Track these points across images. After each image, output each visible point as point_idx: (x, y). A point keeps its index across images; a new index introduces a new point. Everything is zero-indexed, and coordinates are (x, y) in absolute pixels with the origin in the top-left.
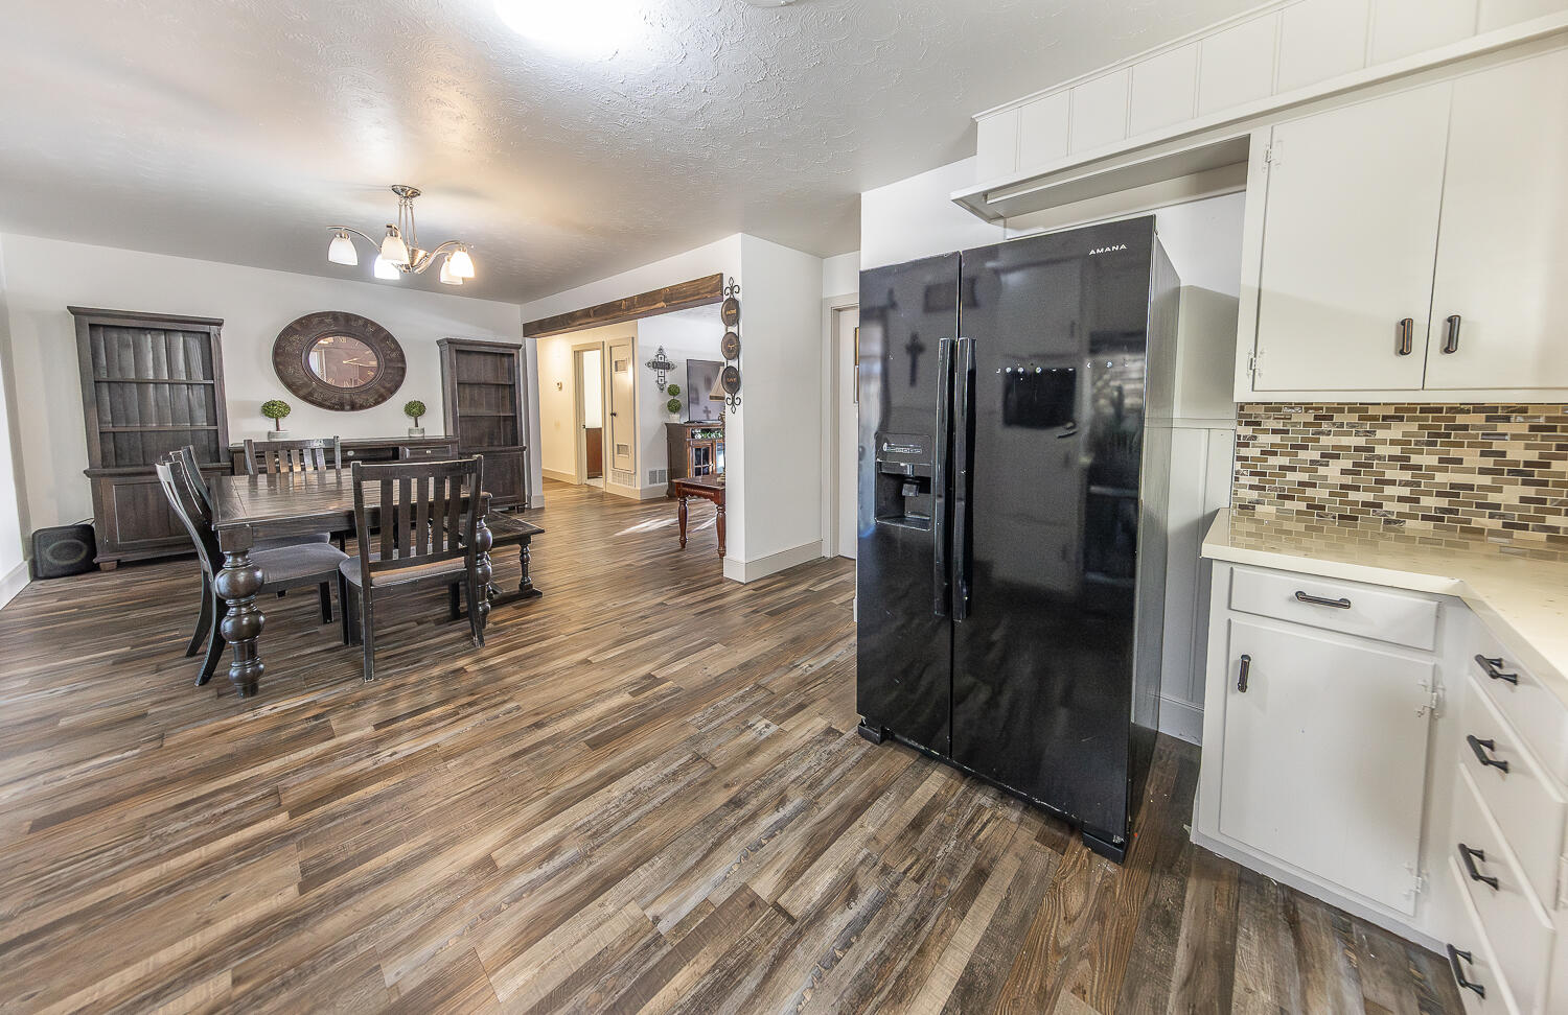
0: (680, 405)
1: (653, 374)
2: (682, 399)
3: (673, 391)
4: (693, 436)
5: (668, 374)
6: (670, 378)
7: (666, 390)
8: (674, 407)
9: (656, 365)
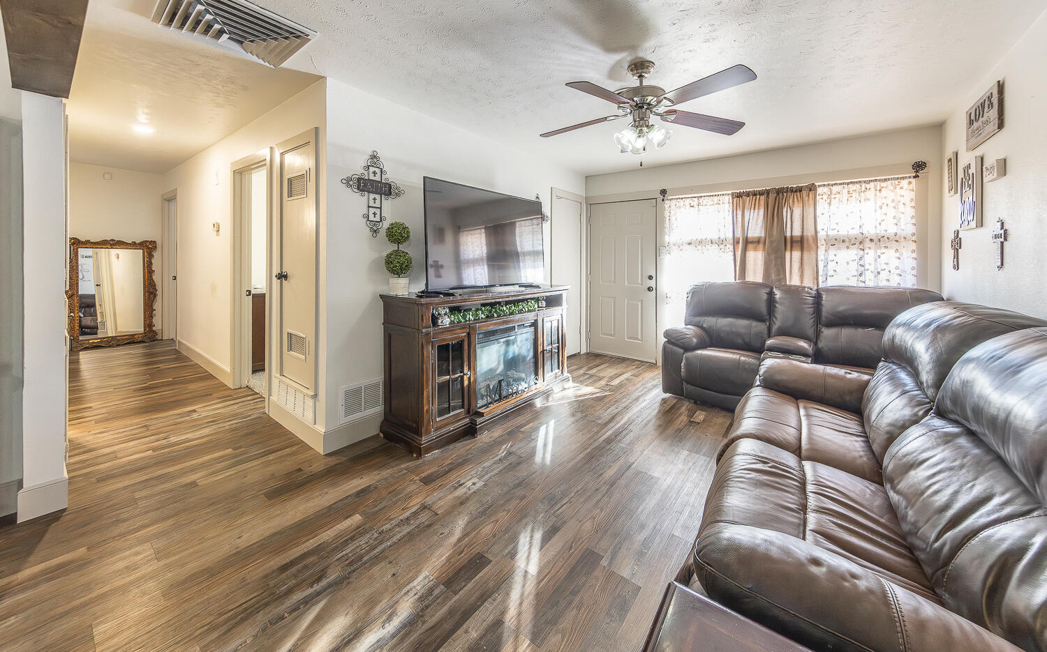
0: (410, 261)
1: (358, 202)
2: (412, 250)
3: (397, 234)
4: (434, 320)
5: (388, 205)
6: (391, 211)
7: (383, 232)
8: (397, 266)
9: (363, 185)
